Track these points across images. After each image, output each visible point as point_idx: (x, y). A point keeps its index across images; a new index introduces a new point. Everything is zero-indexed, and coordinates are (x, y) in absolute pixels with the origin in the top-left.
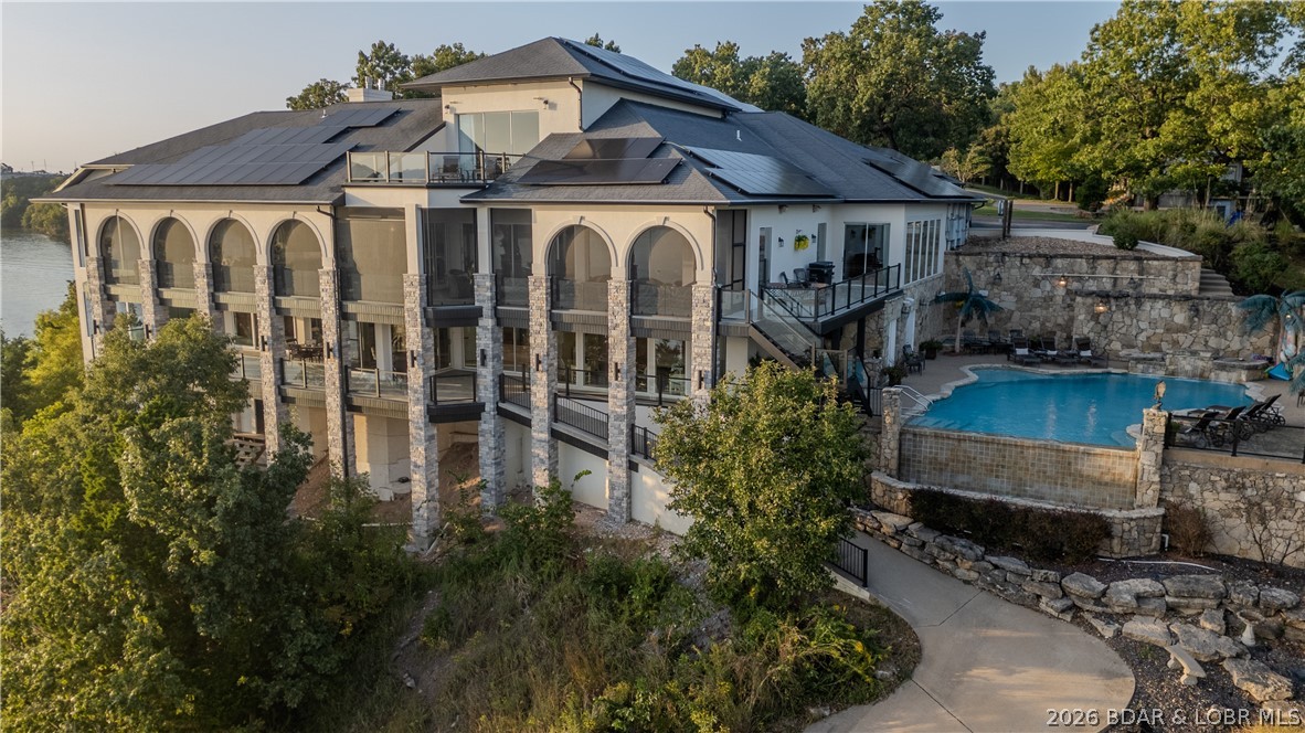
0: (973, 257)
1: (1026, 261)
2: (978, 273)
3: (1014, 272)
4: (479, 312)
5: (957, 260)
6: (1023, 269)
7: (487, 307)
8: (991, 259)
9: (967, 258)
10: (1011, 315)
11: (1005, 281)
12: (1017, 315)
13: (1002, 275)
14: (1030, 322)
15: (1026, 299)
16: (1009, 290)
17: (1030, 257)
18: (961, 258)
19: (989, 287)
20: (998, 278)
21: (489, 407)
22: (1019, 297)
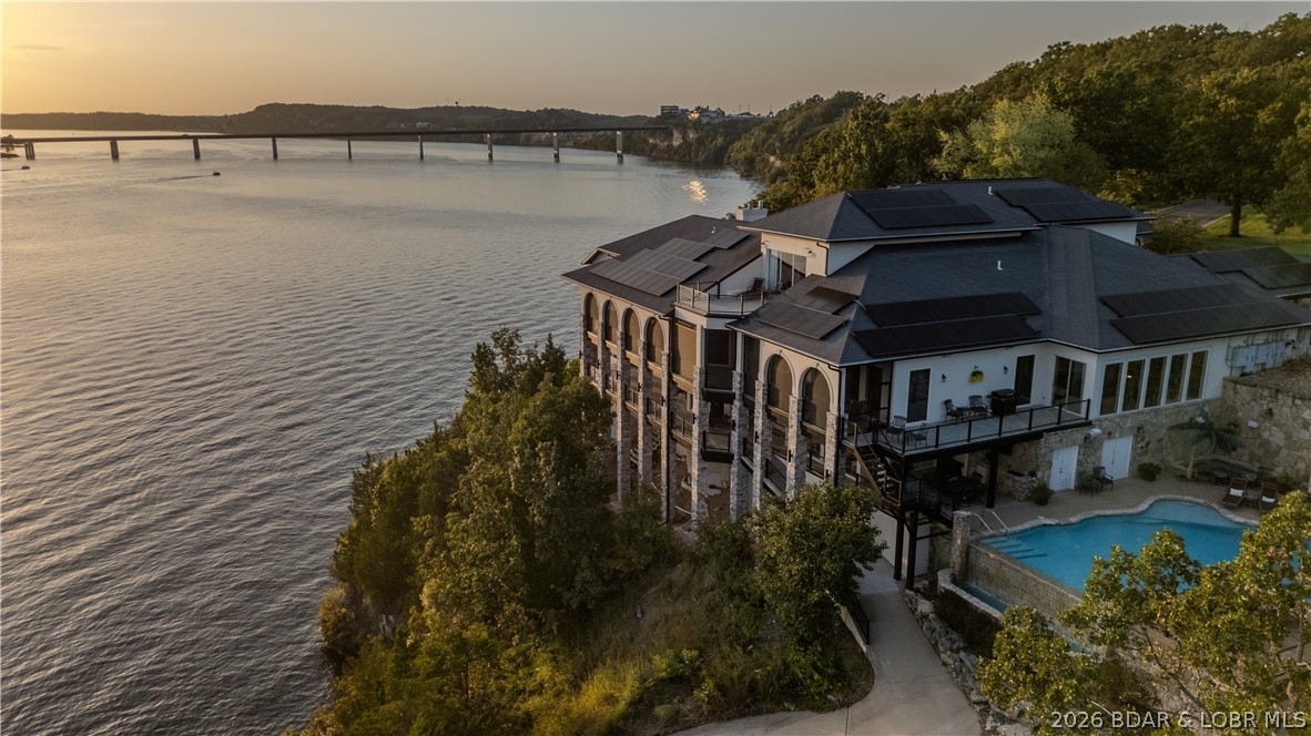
0: (1250, 389)
1: (1298, 402)
2: (1253, 404)
3: (1286, 410)
4: (732, 397)
5: (1235, 388)
6: (1294, 409)
7: (737, 393)
8: (1266, 393)
9: (1244, 388)
10: (1279, 451)
11: (1276, 417)
12: (1284, 452)
13: (1274, 411)
14: (1296, 462)
15: (1294, 439)
16: (1280, 426)
17: (1302, 399)
18: (1238, 386)
19: (1261, 419)
20: (1270, 412)
21: (736, 457)
22: (1289, 436)
